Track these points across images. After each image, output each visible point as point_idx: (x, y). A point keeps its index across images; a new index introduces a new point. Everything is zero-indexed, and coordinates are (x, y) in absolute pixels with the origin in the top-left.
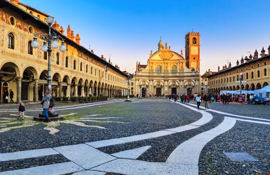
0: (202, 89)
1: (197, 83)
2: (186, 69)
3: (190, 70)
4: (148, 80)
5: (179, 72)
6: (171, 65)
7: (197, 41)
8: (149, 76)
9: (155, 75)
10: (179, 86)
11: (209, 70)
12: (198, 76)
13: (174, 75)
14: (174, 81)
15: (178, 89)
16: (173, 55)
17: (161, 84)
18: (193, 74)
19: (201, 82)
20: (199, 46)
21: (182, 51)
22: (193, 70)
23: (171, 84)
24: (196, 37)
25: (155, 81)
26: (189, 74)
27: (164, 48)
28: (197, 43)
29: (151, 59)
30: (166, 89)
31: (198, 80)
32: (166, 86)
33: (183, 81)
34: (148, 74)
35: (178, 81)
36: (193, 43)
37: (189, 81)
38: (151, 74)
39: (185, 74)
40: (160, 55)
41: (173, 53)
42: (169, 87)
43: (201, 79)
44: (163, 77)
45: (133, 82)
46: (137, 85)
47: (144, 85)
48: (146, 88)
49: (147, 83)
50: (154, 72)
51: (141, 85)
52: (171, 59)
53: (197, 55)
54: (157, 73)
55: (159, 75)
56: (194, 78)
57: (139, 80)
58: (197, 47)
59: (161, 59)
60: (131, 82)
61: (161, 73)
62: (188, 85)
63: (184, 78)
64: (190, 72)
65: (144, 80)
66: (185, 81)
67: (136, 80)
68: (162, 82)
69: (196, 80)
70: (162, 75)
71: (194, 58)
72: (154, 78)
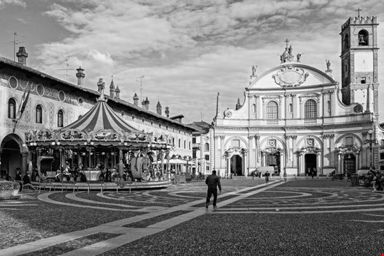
2: (340, 109)
3: (350, 109)
4: (245, 138)
5: (321, 115)
6: (303, 99)
7: (370, 37)
8: (247, 128)
9: (264, 123)
10: (322, 150)
13: (311, 123)
14: (310, 138)
15: (319, 158)
16: (306, 76)
17: (279, 145)
18: (359, 118)
19: (380, 138)
20: (374, 49)
22: (358, 108)
23: (302, 144)
24: (369, 29)
25: (262, 138)
26: (349, 119)
28: (370, 42)
29: (255, 86)
30: (292, 157)
32: (292, 150)
33: (332, 136)
34: (245, 124)
35: (319, 136)
37: (349, 136)
38: (253, 123)
39: (339, 121)
40: (273, 77)
41: (306, 71)
42: (299, 153)
44: (283, 128)
45: (209, 142)
46: (220, 150)
47: (236, 149)
48: (241, 156)
49: (243, 146)
50: (261, 118)
51: (227, 148)
52: (302, 85)
53: (369, 73)
54: (268, 120)
55: (273, 124)
56: (361, 128)
57: (222, 138)
58: (371, 53)
59: (278, 86)
60: (204, 142)
61: (278, 120)
62: (347, 146)
63: (336, 130)
64: (351, 115)
65: (236, 137)
66: (337, 136)
67: (215, 138)
68: (281, 141)
69: (364, 135)
70: (281, 123)
71: (363, 82)
72: (261, 132)
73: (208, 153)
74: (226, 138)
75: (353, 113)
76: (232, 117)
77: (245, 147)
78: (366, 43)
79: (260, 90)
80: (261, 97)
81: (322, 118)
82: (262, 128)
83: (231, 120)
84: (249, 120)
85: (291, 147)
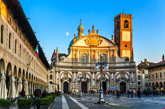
0: (139, 83)
1: (132, 75)
2: (118, 59)
3: (123, 60)
4: (71, 72)
5: (109, 62)
6: (100, 53)
7: (129, 24)
8: (72, 67)
9: (80, 65)
10: (109, 80)
12: (134, 67)
14: (103, 74)
15: (108, 84)
16: (101, 41)
17: (88, 77)
18: (128, 65)
19: (138, 75)
20: (131, 30)
22: (127, 59)
24: (129, 20)
25: (79, 73)
26: (122, 65)
27: (91, 32)
30: (94, 83)
31: (134, 72)
32: (94, 79)
33: (114, 73)
34: (70, 65)
35: (108, 73)
37: (123, 73)
38: (74, 65)
39: (117, 65)
40: (85, 40)
41: (101, 39)
42: (98, 81)
43: (138, 71)
44: (90, 68)
45: (52, 74)
46: (58, 79)
47: (66, 78)
48: (68, 82)
49: (69, 76)
50: (79, 62)
51: (62, 78)
52: (99, 46)
54: (82, 63)
55: (84, 65)
56: (128, 69)
57: (59, 72)
59: (87, 46)
60: (49, 74)
61: (87, 63)
62: (121, 78)
63: (116, 70)
64: (124, 63)
65: (66, 72)
66: (117, 73)
67: (56, 72)
68: (89, 74)
69: (130, 73)
70: (89, 65)
71: (126, 46)
72: (78, 70)
73: (52, 81)
74: (61, 72)
75: (125, 62)
76: (64, 61)
78: (127, 27)
79: (78, 47)
80: (79, 50)
81: (109, 63)
82: (79, 68)
83: (63, 62)
84: (72, 63)
85: (94, 78)
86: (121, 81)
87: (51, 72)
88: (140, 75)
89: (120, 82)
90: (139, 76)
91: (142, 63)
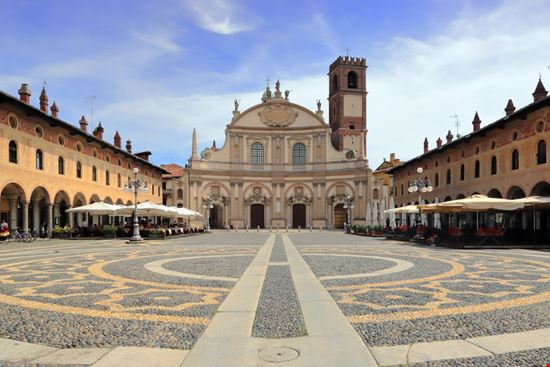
1: (361, 187)
2: (331, 153)
3: (341, 155)
4: (227, 184)
5: (311, 160)
6: (293, 142)
7: (359, 80)
8: (229, 173)
9: (248, 168)
10: (311, 201)
11: (392, 155)
12: (367, 170)
13: (299, 169)
14: (299, 187)
15: (309, 209)
16: (297, 115)
17: (265, 193)
18: (351, 165)
19: (373, 188)
20: (364, 93)
21: (319, 105)
22: (350, 154)
23: (291, 193)
24: (358, 72)
25: (246, 185)
26: (340, 167)
28: (359, 85)
29: (237, 124)
30: (278, 207)
31: (365, 182)
32: (278, 199)
33: (323, 185)
34: (227, 167)
35: (308, 184)
36: (349, 87)
37: (340, 184)
38: (235, 168)
39: (330, 167)
40: (259, 114)
41: (295, 110)
42: (287, 202)
43: (372, 178)
44: (270, 174)
45: (183, 188)
46: (196, 198)
47: (215, 197)
48: (222, 205)
49: (223, 192)
50: (245, 161)
52: (291, 126)
53: (358, 118)
54: (252, 164)
55: (258, 169)
56: (353, 176)
57: (199, 183)
58: (360, 98)
59: (264, 126)
60: (177, 188)
61: (263, 164)
62: (338, 196)
63: (327, 178)
64: (343, 162)
65: (215, 183)
66: (328, 184)
67: (191, 183)
68: (267, 188)
69: (357, 183)
70: (267, 168)
71: (352, 127)
72: (245, 178)
73: (182, 202)
74: (205, 183)
75: (346, 159)
77: (226, 195)
78: (355, 86)
79: (244, 128)
80: (245, 137)
81: (312, 164)
82: (245, 174)
83: (210, 162)
84: (230, 163)
85: (278, 196)
86: (337, 201)
87: (180, 183)
88: (378, 188)
89: (335, 204)
90: (376, 190)
91: (385, 162)
